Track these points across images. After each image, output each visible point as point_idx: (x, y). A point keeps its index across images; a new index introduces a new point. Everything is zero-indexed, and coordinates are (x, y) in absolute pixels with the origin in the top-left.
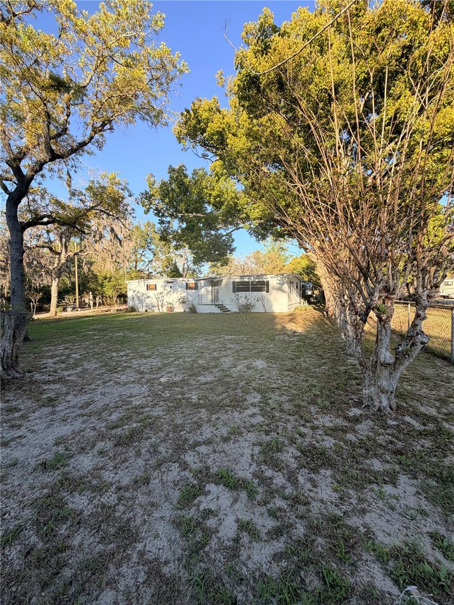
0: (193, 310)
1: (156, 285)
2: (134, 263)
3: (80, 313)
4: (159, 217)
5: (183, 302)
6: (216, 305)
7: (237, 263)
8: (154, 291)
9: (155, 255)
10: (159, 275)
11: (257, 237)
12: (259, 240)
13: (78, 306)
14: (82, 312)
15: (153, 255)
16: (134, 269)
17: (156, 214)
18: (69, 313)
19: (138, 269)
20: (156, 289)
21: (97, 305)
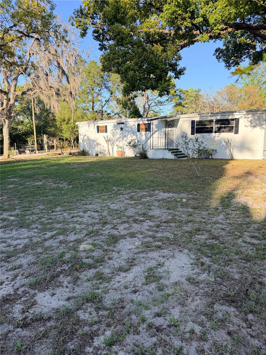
0: (143, 156)
1: (106, 126)
2: (91, 103)
3: (38, 155)
4: (100, 41)
5: (134, 146)
6: (170, 150)
7: (205, 100)
8: (105, 134)
9: (111, 94)
10: (117, 116)
11: (227, 62)
12: (230, 66)
13: (36, 149)
14: (39, 154)
15: (109, 94)
16: (91, 110)
17: (96, 37)
18: (27, 155)
19: (95, 110)
20: (106, 132)
21: (55, 148)
